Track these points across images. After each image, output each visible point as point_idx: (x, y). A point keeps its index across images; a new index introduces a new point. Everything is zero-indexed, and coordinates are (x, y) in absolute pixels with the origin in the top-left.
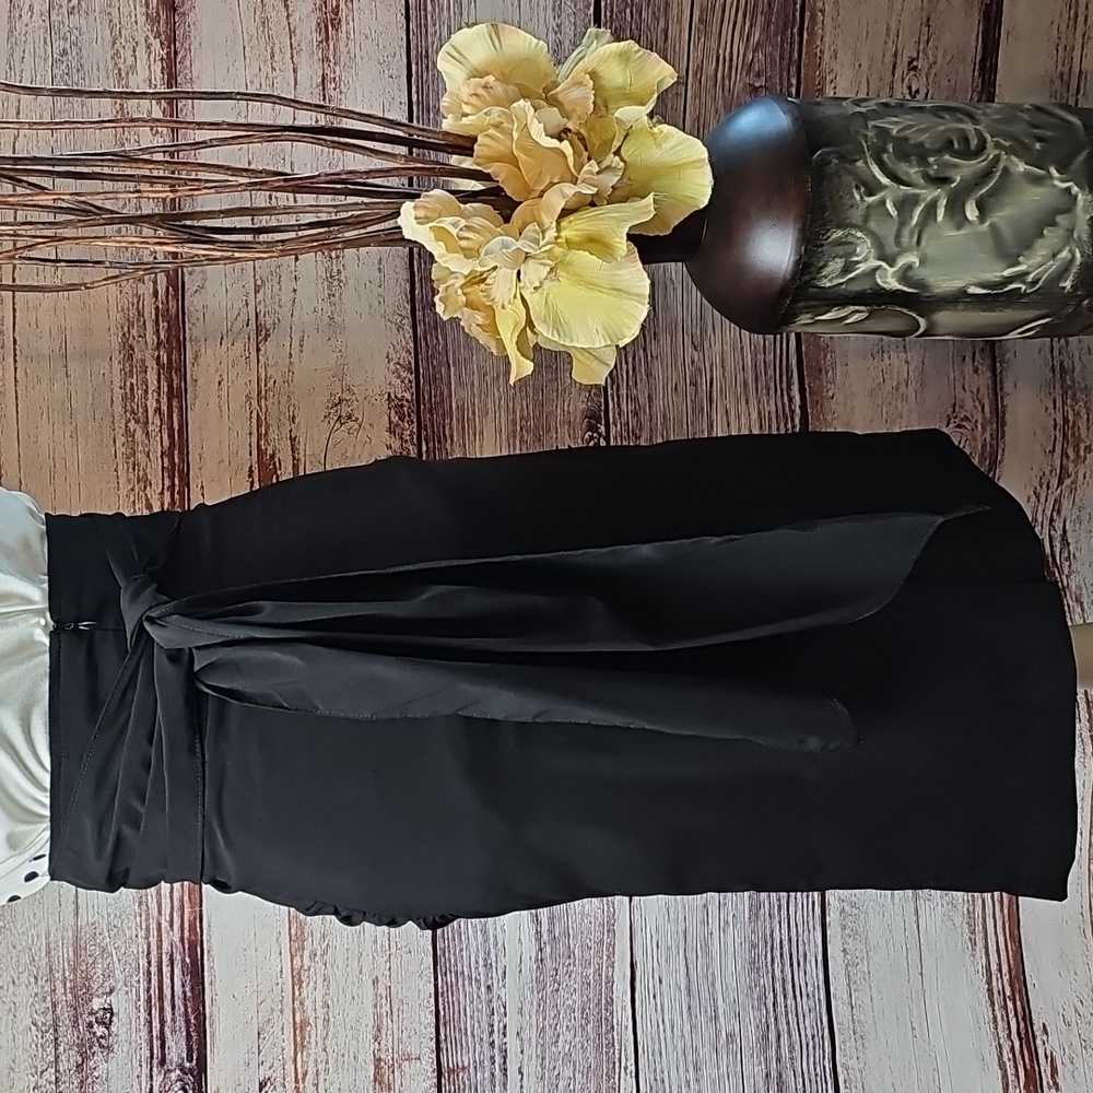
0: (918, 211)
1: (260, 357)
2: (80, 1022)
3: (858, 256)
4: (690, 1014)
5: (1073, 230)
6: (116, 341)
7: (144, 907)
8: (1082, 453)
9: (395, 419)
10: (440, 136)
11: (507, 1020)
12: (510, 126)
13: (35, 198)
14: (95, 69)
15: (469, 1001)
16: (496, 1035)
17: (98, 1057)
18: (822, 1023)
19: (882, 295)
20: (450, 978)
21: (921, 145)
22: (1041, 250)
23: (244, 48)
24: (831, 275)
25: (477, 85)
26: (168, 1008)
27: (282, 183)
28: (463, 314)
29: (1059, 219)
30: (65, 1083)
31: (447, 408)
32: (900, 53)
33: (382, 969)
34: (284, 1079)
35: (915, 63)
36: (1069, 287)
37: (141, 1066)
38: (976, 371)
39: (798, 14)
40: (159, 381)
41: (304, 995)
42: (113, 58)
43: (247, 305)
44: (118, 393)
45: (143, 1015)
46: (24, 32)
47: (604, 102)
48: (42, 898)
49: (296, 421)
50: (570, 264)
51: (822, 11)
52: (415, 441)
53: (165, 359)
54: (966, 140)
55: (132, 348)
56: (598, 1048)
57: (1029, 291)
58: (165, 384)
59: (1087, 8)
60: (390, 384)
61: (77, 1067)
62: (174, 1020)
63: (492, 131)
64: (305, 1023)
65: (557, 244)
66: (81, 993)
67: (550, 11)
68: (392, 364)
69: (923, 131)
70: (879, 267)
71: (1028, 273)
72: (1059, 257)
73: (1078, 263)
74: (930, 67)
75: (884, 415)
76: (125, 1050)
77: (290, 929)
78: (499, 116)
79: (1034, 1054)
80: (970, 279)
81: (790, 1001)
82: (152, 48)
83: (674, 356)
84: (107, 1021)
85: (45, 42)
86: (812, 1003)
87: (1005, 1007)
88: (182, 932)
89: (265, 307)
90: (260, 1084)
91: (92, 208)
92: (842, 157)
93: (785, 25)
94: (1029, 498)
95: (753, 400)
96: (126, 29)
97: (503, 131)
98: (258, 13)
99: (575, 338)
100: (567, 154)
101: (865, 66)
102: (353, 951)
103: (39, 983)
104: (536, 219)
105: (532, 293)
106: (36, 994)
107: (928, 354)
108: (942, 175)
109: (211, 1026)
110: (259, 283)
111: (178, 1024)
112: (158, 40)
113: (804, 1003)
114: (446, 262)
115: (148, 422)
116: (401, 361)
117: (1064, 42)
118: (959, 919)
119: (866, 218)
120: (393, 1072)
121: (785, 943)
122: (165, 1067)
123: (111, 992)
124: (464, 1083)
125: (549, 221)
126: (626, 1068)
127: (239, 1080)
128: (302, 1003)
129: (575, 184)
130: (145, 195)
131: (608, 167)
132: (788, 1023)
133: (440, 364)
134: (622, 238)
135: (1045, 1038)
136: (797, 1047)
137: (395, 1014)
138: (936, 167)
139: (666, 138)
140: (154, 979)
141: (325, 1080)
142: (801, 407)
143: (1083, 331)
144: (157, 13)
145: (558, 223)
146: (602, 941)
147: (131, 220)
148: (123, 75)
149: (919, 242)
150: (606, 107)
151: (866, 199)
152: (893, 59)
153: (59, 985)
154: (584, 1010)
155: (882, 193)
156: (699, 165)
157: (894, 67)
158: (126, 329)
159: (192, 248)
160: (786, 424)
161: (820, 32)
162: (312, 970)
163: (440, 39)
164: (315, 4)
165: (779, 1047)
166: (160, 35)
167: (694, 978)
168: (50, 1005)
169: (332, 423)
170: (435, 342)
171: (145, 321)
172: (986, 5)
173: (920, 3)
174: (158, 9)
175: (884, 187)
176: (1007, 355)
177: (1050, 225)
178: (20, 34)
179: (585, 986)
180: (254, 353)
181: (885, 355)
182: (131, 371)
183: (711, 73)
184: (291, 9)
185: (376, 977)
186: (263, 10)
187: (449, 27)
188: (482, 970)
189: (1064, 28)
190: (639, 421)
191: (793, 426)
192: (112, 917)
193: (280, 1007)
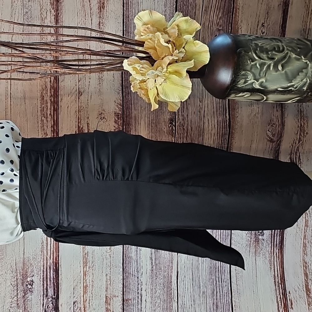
0: (265, 67)
2: (24, 284)
3: (248, 79)
4: (193, 286)
5: (307, 74)
6: (39, 94)
7: (43, 253)
8: (305, 134)
9: (116, 119)
10: (134, 41)
11: (142, 286)
12: (154, 39)
13: (21, 55)
14: (35, 18)
15: (132, 281)
16: (139, 290)
17: (29, 294)
18: (229, 289)
19: (255, 90)
20: (127, 274)
21: (267, 49)
22: (298, 79)
23: (77, 13)
24: (241, 84)
25: (145, 27)
26: (49, 281)
27: (91, 53)
28: (138, 91)
29: (303, 70)
30: (19, 301)
31: (131, 116)
32: (260, 21)
33: (108, 272)
34: (80, 301)
35: (264, 24)
36: (305, 89)
37: (41, 297)
38: (277, 111)
39: (232, 9)
40: (51, 106)
41: (87, 278)
42: (40, 15)
43: (76, 85)
44: (39, 109)
45: (42, 283)
46: (15, 6)
47: (180, 33)
48: (14, 249)
49: (89, 119)
50: (170, 78)
51: (239, 9)
52: (122, 125)
53: (53, 100)
54: (279, 48)
55: (43, 96)
56: (167, 295)
57: (294, 90)
58: (53, 107)
60: (115, 109)
61: (23, 296)
62: (50, 284)
63: (149, 40)
64: (87, 286)
65: (166, 72)
66: (25, 276)
67: (163, 6)
68: (116, 103)
69: (267, 45)
70: (254, 82)
71: (294, 85)
72: (303, 81)
73: (308, 83)
74: (268, 26)
75: (252, 122)
76: (36, 292)
77: (83, 260)
78: (152, 36)
79: (286, 299)
80: (279, 86)
81: (220, 283)
82: (52, 12)
83: (194, 104)
84: (32, 284)
85: (22, 9)
86: (226, 284)
87: (279, 286)
88: (53, 260)
89: (81, 86)
90: (74, 302)
91: (36, 58)
92: (245, 51)
93: (228, 12)
94: (290, 146)
95: (216, 117)
96: (44, 6)
97: (152, 41)
99: (170, 99)
100: (170, 48)
101: (250, 25)
102: (101, 266)
103: (13, 273)
104: (161, 66)
105: (159, 86)
106: (12, 276)
107: (264, 106)
108: (273, 57)
109: (61, 286)
110: (80, 79)
111: (51, 285)
112: (53, 10)
113: (224, 284)
114: (135, 76)
115: (47, 117)
116: (119, 103)
117: (305, 20)
118: (267, 262)
119: (251, 68)
120: (111, 300)
121: (220, 267)
122: (47, 297)
123: (33, 276)
124: (130, 304)
125: (165, 66)
126: (175, 300)
127: (68, 301)
128: (86, 281)
129: (172, 56)
130: (52, 55)
131: (181, 52)
132: (219, 289)
133: (129, 103)
134: (185, 72)
135: (289, 295)
136: (222, 296)
137: (112, 284)
138: (271, 55)
139: (198, 44)
140: (45, 273)
141: (92, 302)
142: (229, 119)
143: (309, 101)
145: (167, 67)
146: (169, 265)
147: (48, 62)
148: (43, 19)
149: (265, 76)
150: (181, 35)
151: (251, 63)
152: (258, 23)
153: (18, 274)
154: (164, 284)
155: (256, 62)
156: (206, 52)
157: (258, 25)
158: (42, 91)
159: (65, 70)
160: (224, 124)
161: (238, 15)
162: (89, 271)
163: (132, 13)
164: (98, 1)
165: (217, 296)
166: (54, 8)
167: (194, 276)
168: (16, 279)
169: (99, 119)
170: (128, 98)
171: (47, 89)
172: (284, 9)
173: (266, 8)
174: (53, 1)
175: (256, 60)
176: (286, 107)
177: (301, 72)
178: (14, 7)
179: (164, 278)
180: (78, 99)
181: (252, 105)
182: (43, 103)
183: (207, 25)
184: (91, 3)
185: (107, 274)
186: (83, 3)
187: (135, 9)
188: (136, 272)
189: (305, 16)
190: (184, 122)
191: (227, 125)
192: (34, 255)
193: (80, 281)
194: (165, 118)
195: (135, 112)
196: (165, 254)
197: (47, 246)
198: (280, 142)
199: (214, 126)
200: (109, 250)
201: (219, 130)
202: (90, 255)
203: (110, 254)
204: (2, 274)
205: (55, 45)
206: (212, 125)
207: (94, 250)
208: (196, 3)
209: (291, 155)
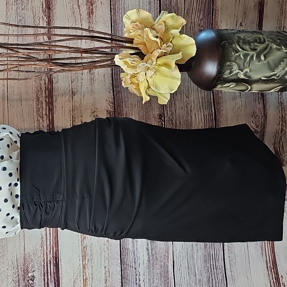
0: (249, 57)
1: (73, 100)
2: (25, 280)
3: (233, 69)
4: (189, 275)
6: (35, 96)
7: (43, 248)
9: (109, 116)
10: (124, 38)
11: (140, 277)
12: (143, 35)
14: (29, 24)
15: (130, 273)
16: (137, 281)
18: (224, 276)
19: (239, 80)
20: (125, 266)
21: (249, 41)
22: (280, 68)
23: (68, 19)
24: (226, 75)
25: (134, 25)
26: (49, 275)
28: (129, 86)
29: (285, 60)
31: (122, 113)
32: (238, 21)
33: (107, 264)
35: (242, 24)
38: (259, 103)
39: (212, 11)
40: (46, 106)
41: (86, 271)
42: (33, 22)
43: (69, 86)
44: (35, 109)
45: (43, 277)
47: (167, 29)
48: (15, 246)
49: (83, 117)
50: (159, 71)
51: (218, 10)
53: (47, 101)
54: (260, 39)
55: (39, 98)
56: (165, 284)
57: (277, 79)
58: (48, 107)
59: (285, 10)
60: (107, 107)
62: (51, 279)
63: (138, 37)
64: (86, 279)
65: (156, 65)
66: (26, 271)
68: (108, 102)
69: (250, 37)
70: (239, 72)
71: (277, 74)
72: (285, 69)
74: (246, 25)
75: (236, 115)
77: (82, 253)
78: (140, 32)
79: (279, 283)
80: (262, 75)
81: (215, 270)
82: (44, 19)
83: (181, 100)
84: (33, 279)
85: (16, 17)
86: (221, 271)
87: (271, 271)
88: (53, 255)
89: (74, 87)
91: (32, 57)
92: (229, 44)
93: (209, 14)
95: (202, 111)
96: (37, 14)
97: (141, 37)
98: (72, 10)
99: (161, 91)
100: (159, 43)
101: (229, 25)
102: (99, 259)
103: (14, 269)
104: (150, 59)
105: (149, 79)
106: (14, 272)
107: (247, 99)
108: (255, 48)
109: (61, 280)
110: (72, 80)
111: (52, 280)
112: (45, 17)
113: (219, 271)
114: (126, 71)
115: (43, 117)
116: (110, 101)
117: (279, 19)
118: (259, 248)
119: (236, 59)
121: (213, 255)
123: (34, 271)
125: (154, 59)
128: (85, 274)
129: (161, 49)
131: (169, 46)
132: (215, 276)
133: (120, 102)
134: (173, 63)
135: (282, 279)
136: (217, 283)
137: (110, 276)
138: (253, 46)
139: (184, 38)
140: (46, 267)
142: (214, 113)
144: (45, 10)
145: (156, 60)
146: (165, 255)
149: (249, 66)
150: (168, 30)
151: (235, 54)
152: (236, 23)
153: (20, 270)
154: (161, 274)
155: (240, 53)
156: (193, 45)
157: (236, 25)
158: (37, 93)
160: (211, 117)
161: (217, 16)
162: (88, 264)
163: (119, 17)
164: (87, 8)
165: (212, 283)
166: (46, 15)
167: (190, 265)
168: (17, 275)
169: (92, 117)
170: (119, 96)
171: (42, 91)
172: (260, 9)
173: (243, 9)
174: (45, 9)
175: (239, 51)
176: (267, 99)
177: (282, 61)
178: (9, 15)
179: (161, 267)
180: (71, 99)
181: (236, 99)
182: (39, 104)
183: (190, 26)
184: (80, 9)
185: (105, 266)
186: (73, 9)
187: (122, 14)
188: (133, 263)
189: (279, 15)
190: (172, 117)
191: (213, 118)
192: (34, 251)
193: (79, 275)
194: (154, 114)
195: (126, 109)
196: (160, 244)
197: (47, 241)
198: (264, 132)
199: (201, 120)
200: (106, 242)
201: (206, 124)
202: (89, 248)
203: (108, 246)
204: (4, 271)
205: (48, 49)
206: (199, 119)
207: (92, 243)
208: (178, 6)
209: (275, 144)
